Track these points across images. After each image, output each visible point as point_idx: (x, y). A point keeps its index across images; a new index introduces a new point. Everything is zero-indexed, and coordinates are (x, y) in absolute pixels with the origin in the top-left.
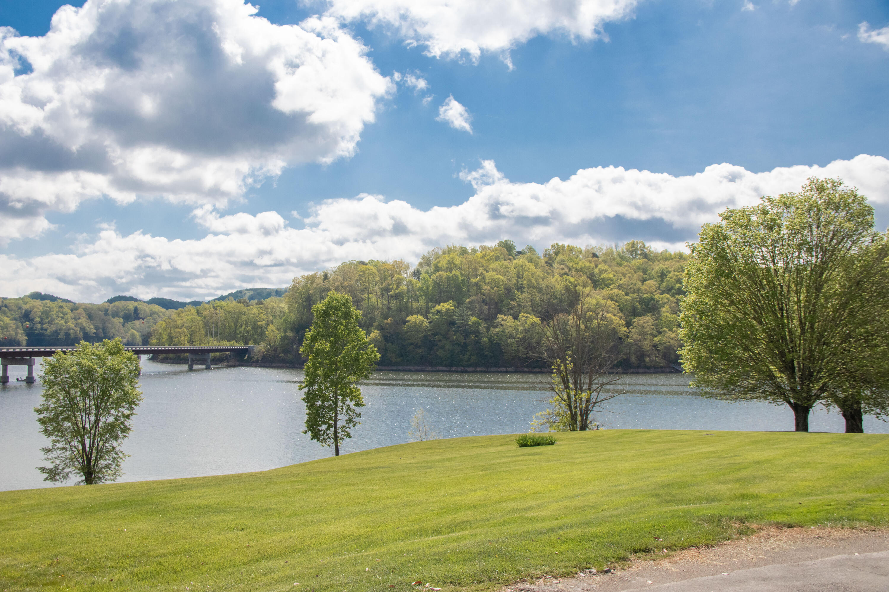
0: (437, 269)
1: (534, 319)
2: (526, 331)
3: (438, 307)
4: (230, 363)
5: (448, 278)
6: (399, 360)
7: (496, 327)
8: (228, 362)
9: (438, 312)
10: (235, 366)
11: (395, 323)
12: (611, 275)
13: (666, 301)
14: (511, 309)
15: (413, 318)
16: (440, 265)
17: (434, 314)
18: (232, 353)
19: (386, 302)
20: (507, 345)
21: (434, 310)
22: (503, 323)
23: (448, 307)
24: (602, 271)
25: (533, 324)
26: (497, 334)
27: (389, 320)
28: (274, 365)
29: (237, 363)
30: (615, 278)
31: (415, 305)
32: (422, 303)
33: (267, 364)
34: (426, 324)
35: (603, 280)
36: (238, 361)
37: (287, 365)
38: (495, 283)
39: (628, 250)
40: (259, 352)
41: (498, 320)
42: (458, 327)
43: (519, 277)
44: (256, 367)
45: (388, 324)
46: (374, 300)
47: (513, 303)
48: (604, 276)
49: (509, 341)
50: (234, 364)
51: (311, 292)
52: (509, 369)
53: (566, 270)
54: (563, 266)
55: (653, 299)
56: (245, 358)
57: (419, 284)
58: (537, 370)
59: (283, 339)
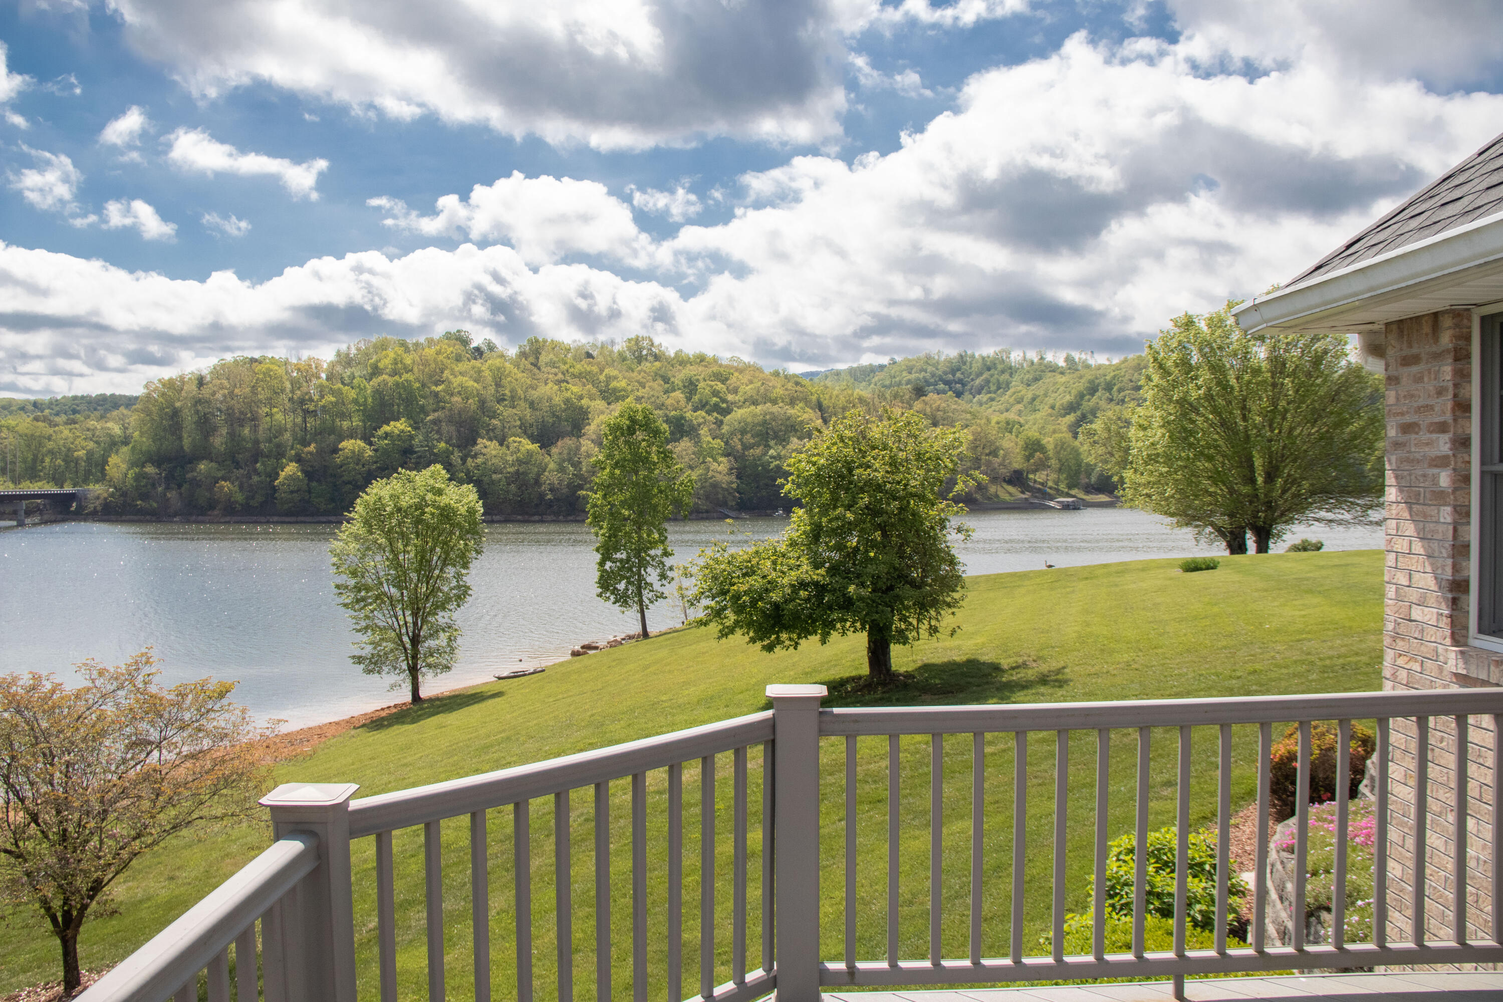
0: (376, 371)
1: (528, 446)
2: (520, 462)
3: (386, 428)
4: (46, 517)
5: (397, 384)
6: (330, 506)
7: (475, 456)
8: (41, 514)
9: (387, 435)
10: (55, 521)
11: (320, 451)
12: (623, 384)
13: (701, 420)
14: (493, 430)
15: (350, 445)
16: (381, 365)
17: (380, 438)
18: (47, 501)
19: (299, 420)
20: (493, 482)
21: (380, 432)
22: (484, 451)
23: (402, 427)
24: (609, 378)
25: (530, 454)
26: (477, 467)
27: (312, 448)
28: (124, 518)
29: (60, 517)
30: (629, 388)
31: (346, 424)
32: (356, 422)
33: (113, 517)
34: (369, 453)
35: (615, 390)
36: (61, 513)
37: (148, 517)
38: (465, 394)
39: (629, 349)
40: (98, 498)
41: (478, 447)
42: (420, 457)
43: (498, 385)
44: (94, 521)
45: (311, 453)
46: (279, 417)
47: (495, 422)
48: (614, 384)
49: (494, 476)
50: (53, 518)
51: (178, 404)
52: (496, 518)
53: (560, 376)
54: (554, 370)
55: (682, 418)
56: (73, 509)
57: (353, 394)
58: (536, 518)
59: (138, 478)
